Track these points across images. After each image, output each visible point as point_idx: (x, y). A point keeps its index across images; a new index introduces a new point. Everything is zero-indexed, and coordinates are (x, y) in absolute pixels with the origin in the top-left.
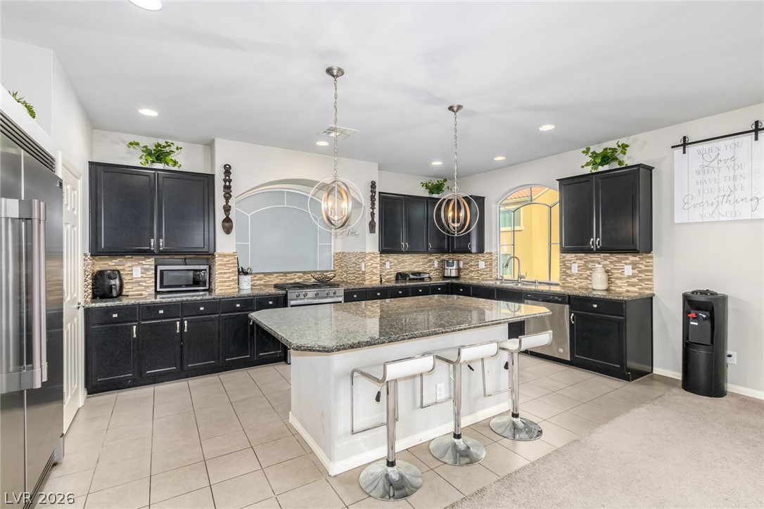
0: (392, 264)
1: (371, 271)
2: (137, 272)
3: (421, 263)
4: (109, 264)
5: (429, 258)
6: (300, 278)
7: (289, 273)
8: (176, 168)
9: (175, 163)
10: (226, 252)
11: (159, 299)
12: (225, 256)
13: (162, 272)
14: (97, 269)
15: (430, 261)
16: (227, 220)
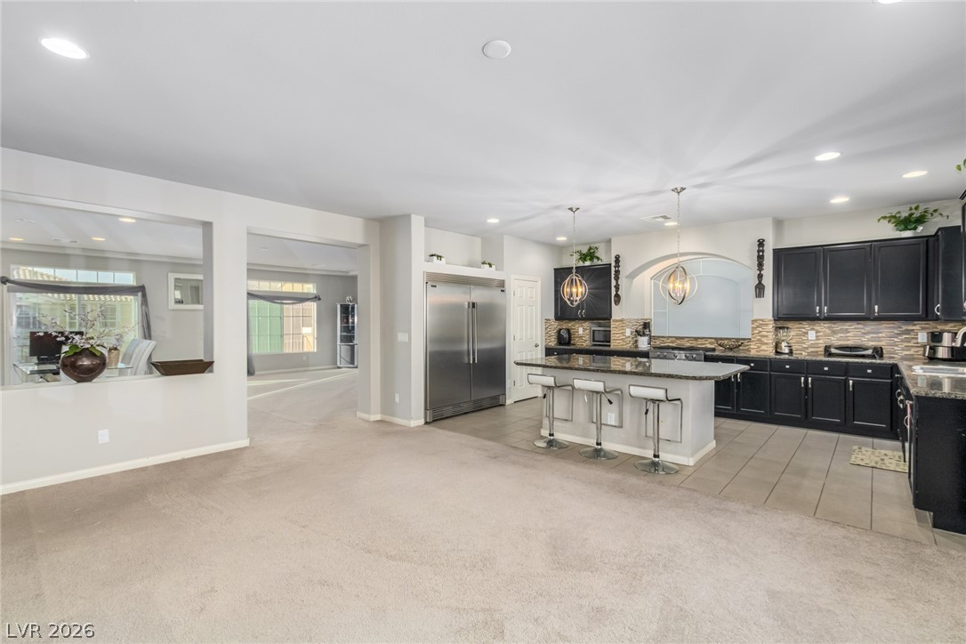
0: (821, 334)
1: (759, 340)
2: (581, 331)
3: (883, 335)
4: (566, 325)
5: (904, 328)
6: (711, 343)
7: (698, 338)
8: (600, 262)
9: (598, 258)
10: (617, 318)
11: (594, 348)
12: (617, 321)
13: (594, 331)
14: (559, 327)
15: (907, 332)
16: (617, 296)
